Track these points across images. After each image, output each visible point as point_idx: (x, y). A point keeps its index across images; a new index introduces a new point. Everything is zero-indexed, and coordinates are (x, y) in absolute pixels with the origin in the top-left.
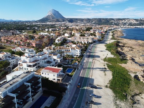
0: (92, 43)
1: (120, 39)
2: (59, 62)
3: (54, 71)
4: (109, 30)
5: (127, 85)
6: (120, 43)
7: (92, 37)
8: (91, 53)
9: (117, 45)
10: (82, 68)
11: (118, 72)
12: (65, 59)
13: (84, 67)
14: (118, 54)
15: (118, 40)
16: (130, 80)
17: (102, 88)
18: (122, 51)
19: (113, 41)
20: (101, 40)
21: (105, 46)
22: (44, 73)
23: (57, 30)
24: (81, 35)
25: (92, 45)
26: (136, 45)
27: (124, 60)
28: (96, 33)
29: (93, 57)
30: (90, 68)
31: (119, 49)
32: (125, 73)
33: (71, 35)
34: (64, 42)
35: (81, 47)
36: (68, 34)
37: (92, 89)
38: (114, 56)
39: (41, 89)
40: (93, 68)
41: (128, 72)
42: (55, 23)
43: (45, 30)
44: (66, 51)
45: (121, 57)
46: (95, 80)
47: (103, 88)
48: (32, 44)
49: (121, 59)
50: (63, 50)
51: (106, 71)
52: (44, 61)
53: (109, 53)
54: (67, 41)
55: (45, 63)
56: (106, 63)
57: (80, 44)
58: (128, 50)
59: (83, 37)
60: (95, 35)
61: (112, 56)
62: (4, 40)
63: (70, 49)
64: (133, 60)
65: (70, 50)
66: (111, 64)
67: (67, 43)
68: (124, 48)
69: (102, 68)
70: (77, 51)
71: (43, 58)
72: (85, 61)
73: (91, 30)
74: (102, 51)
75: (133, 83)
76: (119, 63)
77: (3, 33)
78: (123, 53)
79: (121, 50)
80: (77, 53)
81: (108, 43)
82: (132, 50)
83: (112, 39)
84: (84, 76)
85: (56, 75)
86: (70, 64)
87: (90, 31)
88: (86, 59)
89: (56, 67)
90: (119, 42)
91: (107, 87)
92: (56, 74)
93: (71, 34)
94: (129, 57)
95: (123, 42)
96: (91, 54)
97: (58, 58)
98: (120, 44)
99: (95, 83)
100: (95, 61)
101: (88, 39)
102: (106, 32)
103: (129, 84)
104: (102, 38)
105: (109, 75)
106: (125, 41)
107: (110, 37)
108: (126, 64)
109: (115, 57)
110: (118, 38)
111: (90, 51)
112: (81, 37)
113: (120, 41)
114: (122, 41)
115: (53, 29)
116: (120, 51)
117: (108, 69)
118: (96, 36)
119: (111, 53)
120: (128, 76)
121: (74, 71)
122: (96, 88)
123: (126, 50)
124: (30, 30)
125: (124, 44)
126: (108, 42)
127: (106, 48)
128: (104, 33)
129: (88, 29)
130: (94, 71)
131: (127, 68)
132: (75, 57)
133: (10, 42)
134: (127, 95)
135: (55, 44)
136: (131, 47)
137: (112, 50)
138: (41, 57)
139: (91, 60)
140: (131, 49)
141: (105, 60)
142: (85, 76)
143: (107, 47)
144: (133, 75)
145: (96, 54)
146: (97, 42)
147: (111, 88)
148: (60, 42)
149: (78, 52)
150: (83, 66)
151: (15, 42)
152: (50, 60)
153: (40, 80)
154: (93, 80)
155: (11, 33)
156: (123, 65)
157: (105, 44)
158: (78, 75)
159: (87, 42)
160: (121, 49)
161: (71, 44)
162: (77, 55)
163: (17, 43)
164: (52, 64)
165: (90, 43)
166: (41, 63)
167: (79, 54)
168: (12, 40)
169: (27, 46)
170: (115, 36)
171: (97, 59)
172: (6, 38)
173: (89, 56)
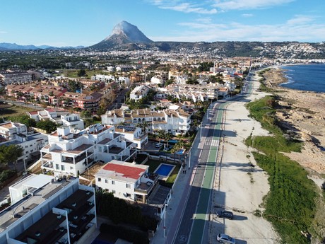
0: (214, 100)
1: (279, 89)
2: (139, 147)
3: (128, 173)
4: (253, 68)
5: (308, 210)
6: (280, 100)
7: (214, 85)
8: (214, 124)
9: (274, 104)
10: (195, 163)
11: (284, 175)
12: (152, 139)
13: (199, 160)
14: (279, 127)
15: (276, 93)
16: (315, 195)
17: (246, 218)
18: (287, 120)
19: (264, 94)
20: (236, 93)
21: (247, 106)
22: (103, 180)
23: (135, 68)
24: (190, 82)
25: (216, 104)
26: (318, 104)
27: (293, 142)
28: (224, 75)
29: (220, 134)
30: (213, 164)
31: (280, 115)
32: (300, 177)
33: (167, 82)
34: (151, 97)
35: (191, 110)
36: (160, 78)
37: (220, 220)
38: (270, 133)
39: (95, 220)
40: (221, 165)
41: (308, 174)
42: (129, 52)
43: (106, 69)
44: (155, 120)
45: (286, 136)
46: (227, 195)
47: (249, 216)
48: (75, 103)
49: (287, 141)
50: (147, 119)
51: (252, 170)
52: (102, 146)
53: (258, 125)
54: (157, 95)
55: (106, 151)
56: (251, 149)
57: (189, 103)
58: (301, 117)
59: (193, 86)
60: (221, 82)
61: (265, 133)
62: (13, 92)
63: (166, 117)
64: (315, 142)
65: (164, 119)
66: (263, 154)
67: (158, 100)
68: (291, 111)
69: (244, 165)
70: (182, 121)
71: (101, 139)
72: (200, 146)
73: (211, 69)
74: (240, 120)
75: (321, 203)
76: (282, 150)
77: (11, 77)
78: (290, 126)
79: (284, 118)
80: (182, 126)
81: (253, 101)
82: (309, 117)
83: (260, 90)
84: (200, 184)
85: (133, 186)
86: (164, 154)
87: (208, 70)
88: (203, 140)
89: (133, 164)
90: (277, 98)
91: (257, 214)
92: (132, 183)
93: (165, 77)
94: (304, 135)
95: (286, 97)
96: (215, 127)
97: (136, 138)
98: (281, 103)
99: (230, 205)
100: (225, 145)
101: (205, 90)
102: (246, 73)
103: (312, 206)
104: (238, 87)
105: (262, 182)
106: (291, 94)
107: (257, 85)
108: (300, 152)
109: (271, 135)
110: (275, 88)
111: (210, 119)
112: (190, 87)
113: (279, 94)
114: (284, 94)
115: (124, 66)
116: (282, 120)
117: (257, 167)
118: (224, 83)
119: (262, 125)
120: (307, 185)
121: (176, 172)
122: (231, 217)
123: (295, 117)
124: (73, 68)
125: (291, 102)
126: (252, 98)
127: (248, 112)
128: (242, 76)
129: (205, 67)
130: (225, 171)
131: (303, 164)
132: (177, 134)
133: (26, 96)
134: (309, 236)
135: (129, 103)
136: (307, 111)
137: (264, 119)
138: (95, 136)
139: (214, 142)
140: (308, 115)
141: (248, 142)
142: (204, 185)
143: (252, 110)
144: (319, 183)
145: (228, 128)
146: (227, 98)
147: (269, 219)
148: (141, 97)
149: (183, 124)
150: (197, 158)
151: (38, 98)
152: (118, 145)
153: (93, 199)
154: (223, 195)
155: (30, 76)
156: (293, 156)
157: (245, 103)
158: (185, 181)
159: (204, 98)
160: (284, 115)
161: (167, 102)
162: (182, 131)
163: (43, 99)
164: (121, 154)
165: (210, 100)
166: (97, 152)
167: (185, 129)
168: (31, 92)
169: (66, 108)
170: (268, 82)
171: (229, 139)
172: (18, 88)
173: (211, 133)
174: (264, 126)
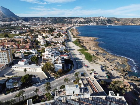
0: (65, 42)
9: (79, 41)
11: (86, 54)
13: (72, 54)
14: (83, 47)
17: (83, 60)
19: (75, 39)
20: (68, 39)
21: (73, 43)
24: (55, 37)
26: (89, 40)
27: (86, 49)
28: (61, 33)
29: (72, 49)
30: (74, 54)
31: (82, 44)
44: (58, 48)
50: (56, 48)
53: (78, 47)
59: (57, 38)
61: (81, 48)
63: (60, 47)
64: (90, 49)
66: (82, 52)
67: (50, 43)
69: (79, 54)
70: (64, 47)
73: (55, 31)
74: (74, 46)
75: (93, 57)
76: (85, 51)
78: (85, 46)
81: (74, 41)
82: (88, 44)
83: (74, 37)
84: (74, 57)
90: (79, 39)
91: (85, 59)
94: (88, 48)
96: (70, 48)
98: (81, 41)
102: (67, 31)
104: (67, 37)
106: (82, 38)
107: (72, 36)
110: (77, 36)
117: (82, 54)
120: (90, 55)
122: (81, 60)
123: (85, 44)
125: (83, 40)
128: (66, 33)
129: (52, 30)
130: (77, 55)
131: (89, 53)
132: (63, 51)
134: (92, 60)
136: (87, 42)
137: (79, 45)
139: (72, 51)
141: (78, 50)
143: (75, 44)
144: (92, 55)
146: (67, 41)
148: (45, 43)
151: (8, 47)
154: (78, 58)
156: (87, 52)
159: (62, 42)
167: (65, 49)
170: (74, 34)
171: (74, 50)
174: (80, 47)
